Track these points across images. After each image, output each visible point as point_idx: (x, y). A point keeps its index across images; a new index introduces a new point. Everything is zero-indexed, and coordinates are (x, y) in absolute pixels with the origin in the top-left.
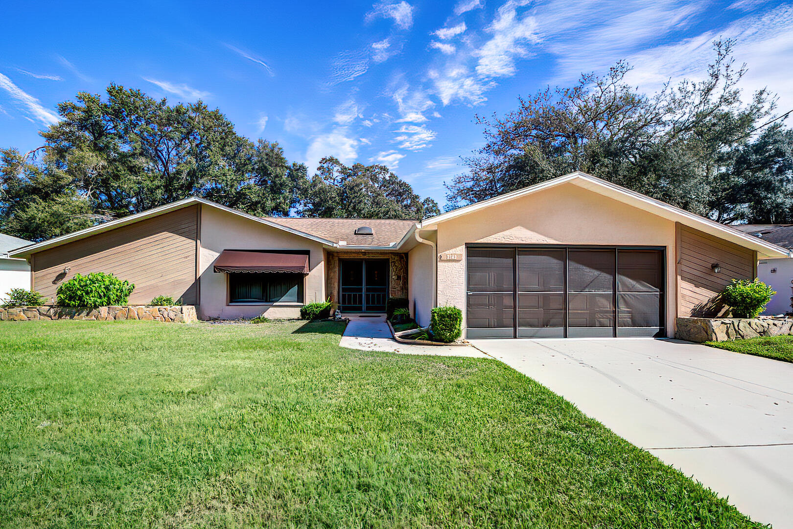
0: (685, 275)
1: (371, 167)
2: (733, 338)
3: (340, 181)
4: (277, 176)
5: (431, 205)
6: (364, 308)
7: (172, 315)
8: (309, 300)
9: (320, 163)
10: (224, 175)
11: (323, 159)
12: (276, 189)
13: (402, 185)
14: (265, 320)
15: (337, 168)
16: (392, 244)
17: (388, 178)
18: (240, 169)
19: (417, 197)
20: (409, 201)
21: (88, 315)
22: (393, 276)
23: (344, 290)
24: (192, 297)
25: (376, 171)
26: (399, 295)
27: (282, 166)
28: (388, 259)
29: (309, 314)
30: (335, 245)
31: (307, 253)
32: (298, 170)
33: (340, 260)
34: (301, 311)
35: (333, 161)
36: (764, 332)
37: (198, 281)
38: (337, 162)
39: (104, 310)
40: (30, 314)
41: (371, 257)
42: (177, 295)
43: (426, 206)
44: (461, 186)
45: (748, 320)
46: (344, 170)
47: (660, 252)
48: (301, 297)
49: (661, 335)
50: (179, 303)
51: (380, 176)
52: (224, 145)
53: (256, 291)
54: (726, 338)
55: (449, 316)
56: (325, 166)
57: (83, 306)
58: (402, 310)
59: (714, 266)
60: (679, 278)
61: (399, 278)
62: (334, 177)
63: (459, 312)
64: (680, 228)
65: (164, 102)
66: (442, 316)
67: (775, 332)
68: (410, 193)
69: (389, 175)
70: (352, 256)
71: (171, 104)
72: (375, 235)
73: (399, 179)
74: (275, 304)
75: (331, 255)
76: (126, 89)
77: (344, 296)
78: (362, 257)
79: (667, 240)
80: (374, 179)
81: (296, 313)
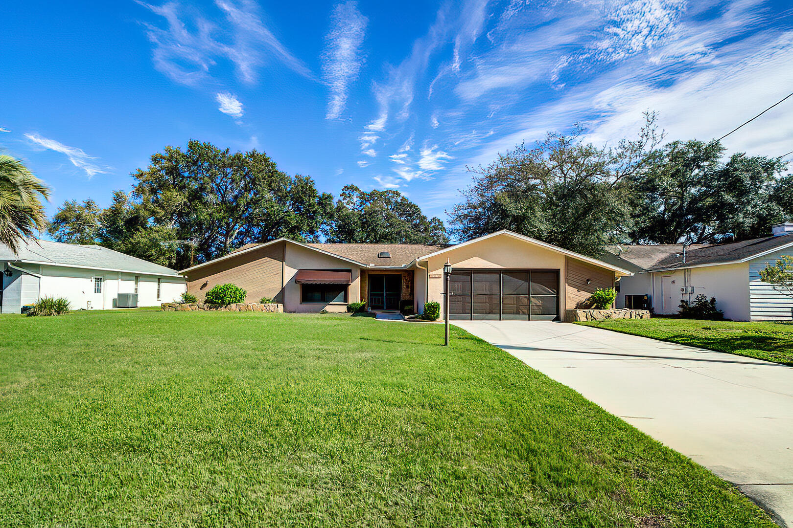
0: (570, 281)
1: (385, 192)
2: (590, 320)
3: (359, 204)
4: (310, 205)
5: (437, 223)
6: (384, 307)
7: (272, 309)
8: (351, 301)
9: (343, 190)
10: (272, 207)
11: (345, 187)
12: (310, 215)
13: (412, 206)
14: (327, 312)
15: (356, 194)
16: (403, 266)
17: (399, 201)
18: (281, 200)
19: (425, 218)
20: (418, 221)
21: (225, 308)
22: (404, 286)
23: (372, 295)
24: (280, 298)
25: (390, 195)
26: (408, 298)
27: (314, 196)
28: (401, 275)
29: (353, 309)
30: (368, 266)
31: (350, 271)
32: (326, 198)
33: (369, 275)
34: (347, 307)
35: (353, 188)
36: (609, 317)
37: (283, 289)
38: (357, 189)
39: (233, 305)
40: (193, 307)
41: (389, 273)
42: (272, 296)
43: (433, 224)
44: (460, 212)
45: (599, 310)
46: (362, 195)
47: (557, 272)
48: (346, 299)
49: (557, 319)
50: (273, 301)
51: (393, 199)
52: (271, 182)
53: (318, 295)
54: (586, 320)
55: (433, 307)
56: (347, 192)
57: (223, 303)
58: (410, 307)
59: (588, 280)
60: (566, 284)
61: (408, 287)
62: (355, 201)
63: (439, 305)
64: (567, 259)
65: (228, 150)
66: (429, 307)
67: (614, 316)
68: (419, 214)
69: (401, 198)
70: (377, 273)
71: (232, 153)
72: (392, 258)
73: (409, 201)
74: (331, 303)
75: (363, 272)
76: (201, 142)
77: (371, 299)
78: (384, 273)
79: (560, 265)
80: (388, 202)
81: (344, 308)
